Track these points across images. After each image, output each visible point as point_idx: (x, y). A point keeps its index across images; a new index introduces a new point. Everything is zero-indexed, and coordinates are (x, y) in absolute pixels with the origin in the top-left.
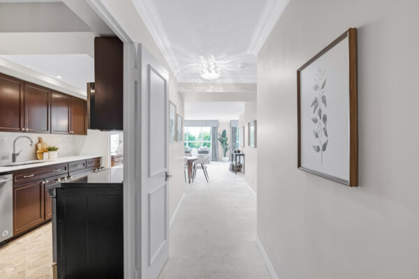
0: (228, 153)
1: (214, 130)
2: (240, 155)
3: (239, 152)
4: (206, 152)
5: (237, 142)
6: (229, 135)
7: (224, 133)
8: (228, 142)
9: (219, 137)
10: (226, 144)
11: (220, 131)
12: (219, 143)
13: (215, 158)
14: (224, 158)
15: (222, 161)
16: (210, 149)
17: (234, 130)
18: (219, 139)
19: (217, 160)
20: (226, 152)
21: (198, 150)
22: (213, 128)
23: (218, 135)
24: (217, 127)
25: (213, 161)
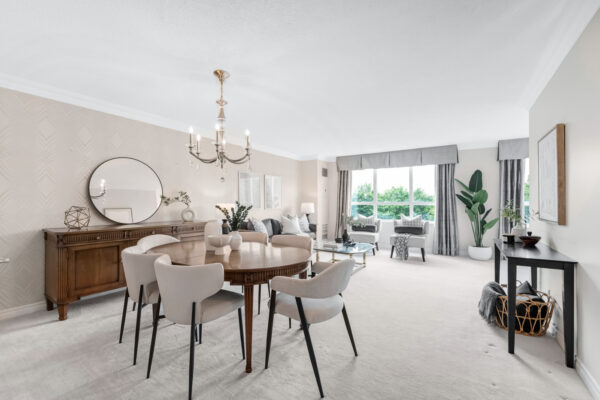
0: (489, 236)
1: (445, 172)
2: (535, 264)
3: (530, 242)
4: (417, 231)
5: (525, 203)
6: (492, 185)
7: (477, 179)
8: (487, 205)
9: (458, 190)
10: (482, 209)
11: (463, 175)
12: (460, 207)
13: (447, 245)
14: (473, 251)
15: (468, 257)
16: (432, 224)
17: (511, 171)
18: (459, 197)
19: (453, 253)
20: (483, 232)
21: (395, 223)
22: (440, 167)
23: (456, 184)
24: (454, 165)
25: (440, 253)
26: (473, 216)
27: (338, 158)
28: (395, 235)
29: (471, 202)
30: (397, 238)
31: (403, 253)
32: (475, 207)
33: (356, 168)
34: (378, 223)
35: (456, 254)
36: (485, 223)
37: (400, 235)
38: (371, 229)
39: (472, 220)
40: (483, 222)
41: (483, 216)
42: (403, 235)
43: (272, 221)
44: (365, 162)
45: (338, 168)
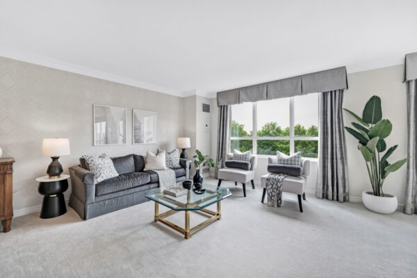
0: (393, 181)
7: (374, 107)
13: (334, 188)
18: (350, 130)
19: (341, 198)
20: (383, 177)
21: (270, 160)
22: (325, 94)
23: (345, 115)
24: (342, 91)
25: (325, 197)
26: (369, 156)
27: (219, 94)
28: (267, 175)
29: (367, 136)
30: (268, 179)
31: (275, 199)
32: (373, 143)
33: (235, 103)
34: (252, 160)
35: (345, 200)
36: (387, 164)
37: (273, 176)
38: (244, 166)
39: (367, 159)
40: (384, 164)
41: (383, 154)
42: (277, 176)
43: (135, 156)
44: (242, 95)
45: (218, 104)
